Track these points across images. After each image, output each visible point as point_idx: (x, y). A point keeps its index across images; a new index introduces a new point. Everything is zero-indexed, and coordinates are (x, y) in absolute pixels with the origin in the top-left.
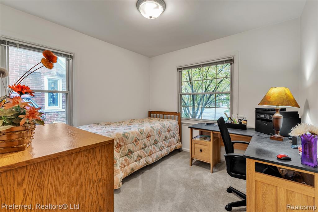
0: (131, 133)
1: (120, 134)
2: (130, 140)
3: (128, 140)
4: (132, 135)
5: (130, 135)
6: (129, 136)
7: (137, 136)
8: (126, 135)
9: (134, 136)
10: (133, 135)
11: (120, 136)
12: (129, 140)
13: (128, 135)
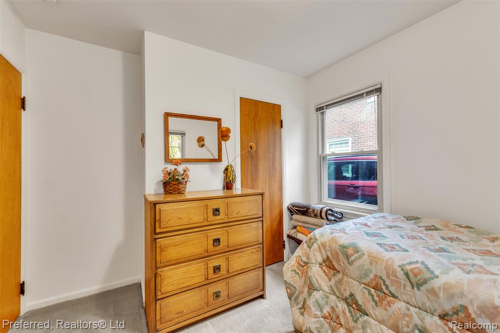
0: (365, 257)
1: (336, 242)
2: (357, 273)
3: (350, 268)
4: (368, 262)
5: (360, 257)
6: (355, 260)
7: (388, 277)
8: (350, 251)
9: (373, 268)
10: (371, 263)
11: (334, 245)
12: (353, 270)
13: (352, 255)
